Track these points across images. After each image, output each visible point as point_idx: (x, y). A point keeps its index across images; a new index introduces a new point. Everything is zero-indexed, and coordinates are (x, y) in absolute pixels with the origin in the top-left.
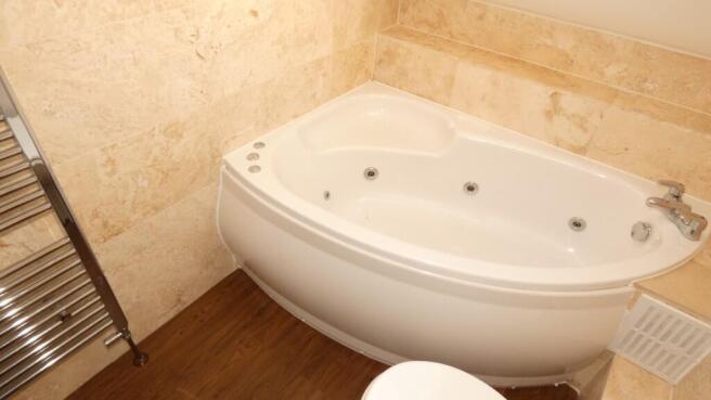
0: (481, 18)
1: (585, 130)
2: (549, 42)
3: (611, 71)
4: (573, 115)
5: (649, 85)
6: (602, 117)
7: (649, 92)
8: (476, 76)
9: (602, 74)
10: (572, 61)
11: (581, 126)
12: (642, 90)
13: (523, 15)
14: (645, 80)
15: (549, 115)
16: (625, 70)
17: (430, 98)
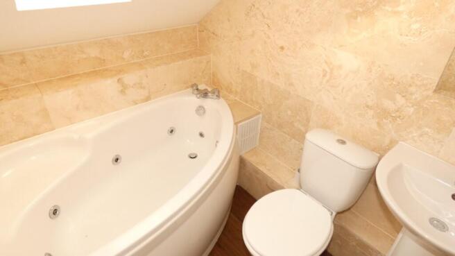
0: (23, 62)
1: (144, 88)
2: (84, 56)
3: (126, 55)
4: (135, 84)
5: (146, 53)
6: (147, 77)
7: (148, 56)
8: (62, 98)
9: (123, 59)
10: (104, 60)
11: (141, 88)
12: (144, 57)
13: (56, 48)
14: (143, 52)
15: (123, 92)
16: (132, 51)
17: (34, 134)
